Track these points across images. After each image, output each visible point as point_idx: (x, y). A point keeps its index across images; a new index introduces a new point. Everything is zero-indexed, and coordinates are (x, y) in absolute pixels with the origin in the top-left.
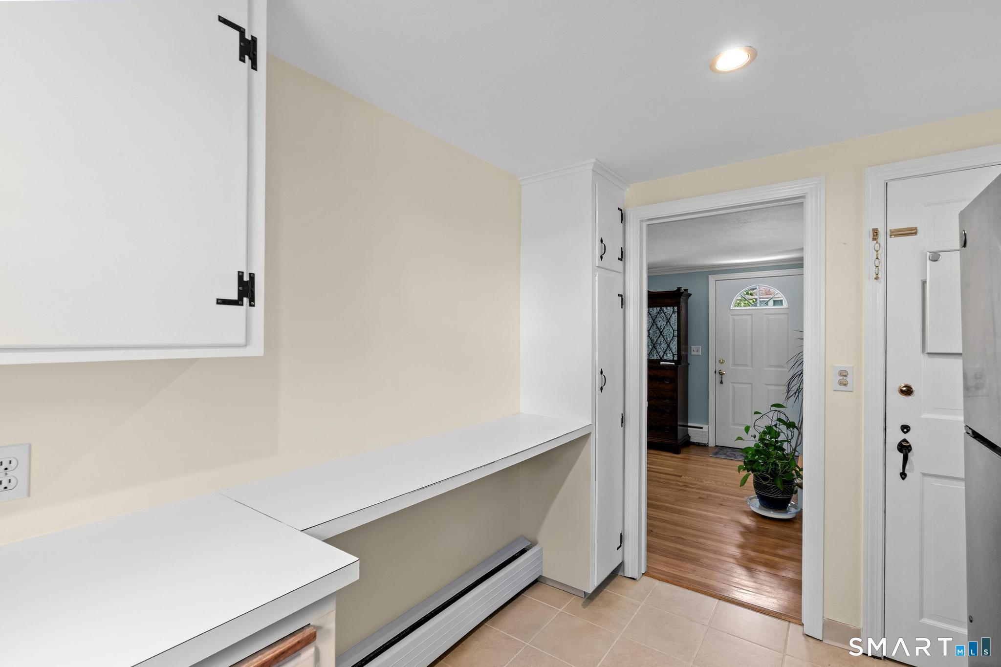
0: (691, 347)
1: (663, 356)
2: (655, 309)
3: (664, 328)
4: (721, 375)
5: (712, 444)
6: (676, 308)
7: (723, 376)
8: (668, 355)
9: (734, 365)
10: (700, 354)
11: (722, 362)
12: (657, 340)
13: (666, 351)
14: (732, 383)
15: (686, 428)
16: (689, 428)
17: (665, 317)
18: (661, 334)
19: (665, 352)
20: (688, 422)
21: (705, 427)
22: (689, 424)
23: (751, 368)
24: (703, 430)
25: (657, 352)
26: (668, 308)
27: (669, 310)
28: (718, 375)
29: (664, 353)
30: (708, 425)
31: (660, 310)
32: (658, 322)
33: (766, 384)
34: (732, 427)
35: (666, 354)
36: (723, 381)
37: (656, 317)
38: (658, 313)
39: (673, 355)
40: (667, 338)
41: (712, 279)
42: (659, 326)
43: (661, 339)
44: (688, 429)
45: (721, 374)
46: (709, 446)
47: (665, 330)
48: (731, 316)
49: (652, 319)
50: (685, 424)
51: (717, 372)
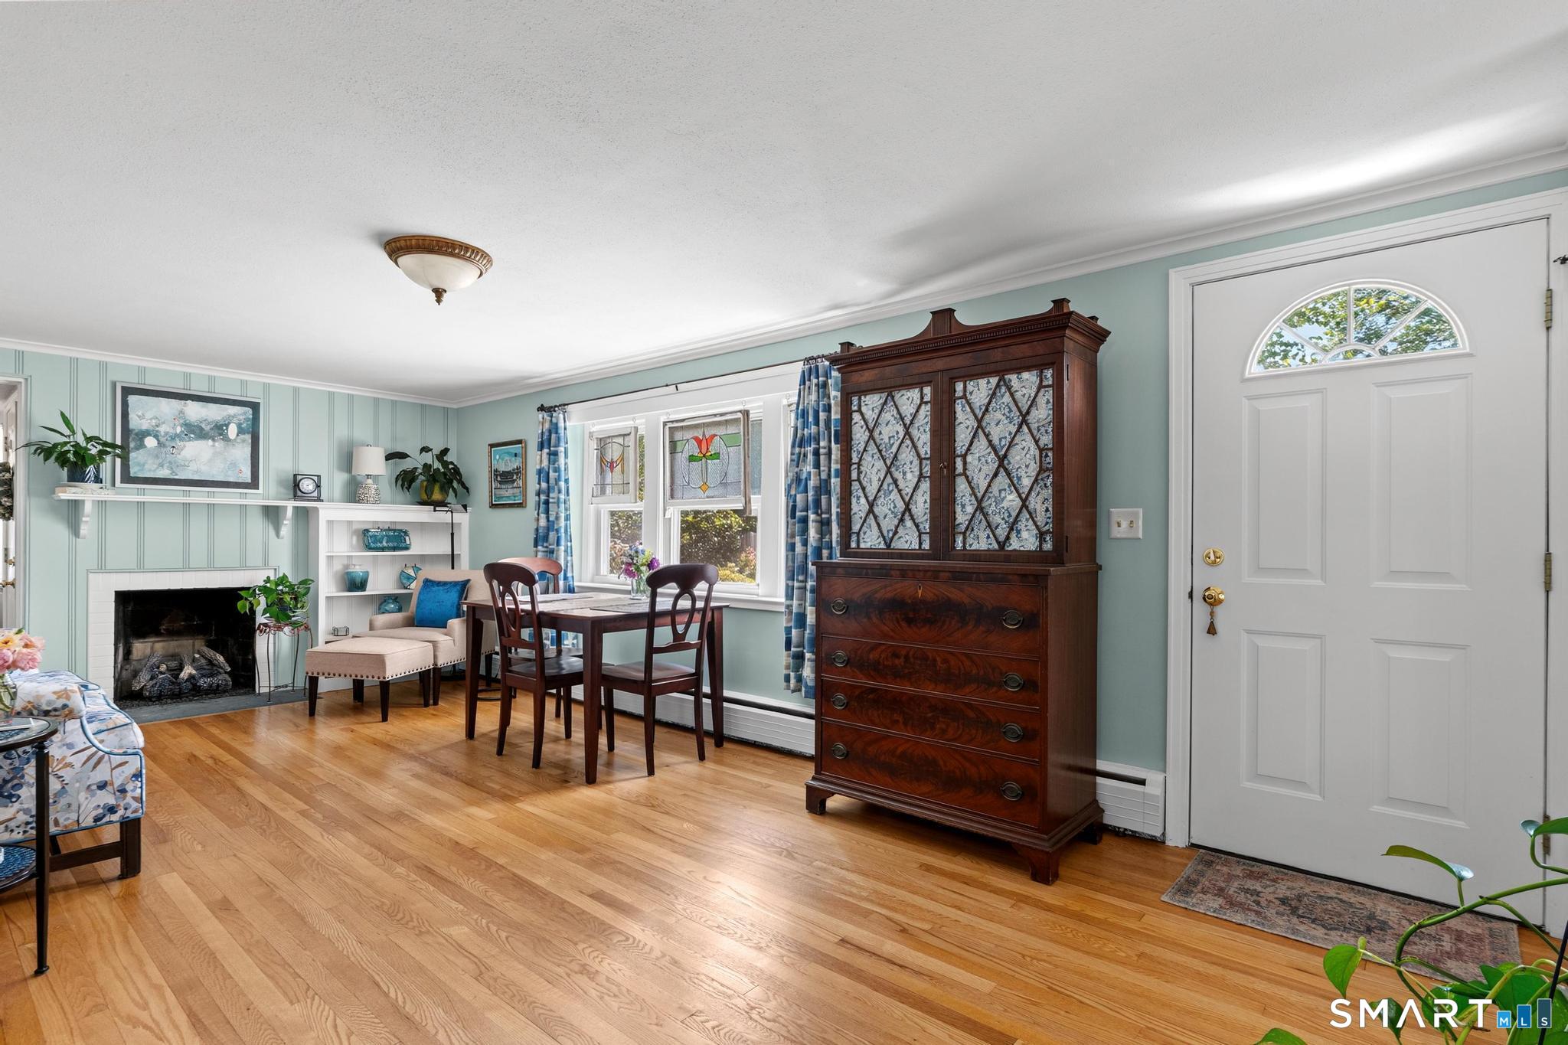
0: (1109, 513)
1: (1008, 538)
2: (982, 382)
3: (1011, 445)
4: (1211, 604)
5: (1176, 839)
6: (1049, 373)
7: (1218, 609)
8: (1025, 535)
9: (1260, 570)
10: (1141, 537)
11: (1214, 561)
12: (989, 486)
13: (1016, 521)
14: (1249, 632)
15: (1087, 778)
16: (1100, 780)
17: (1014, 408)
18: (1001, 465)
19: (1012, 527)
20: (1094, 756)
21: (1154, 777)
22: (1102, 765)
23: (1319, 582)
24: (1147, 789)
25: (989, 525)
26: (1025, 375)
27: (1025, 383)
28: (1201, 609)
29: (1011, 529)
30: (1165, 772)
31: (998, 386)
32: (993, 424)
33: (1378, 641)
34: (1248, 784)
35: (1019, 532)
36: (1219, 626)
37: (987, 410)
38: (994, 393)
39: (1041, 536)
40: (1019, 478)
41: (1179, 280)
42: (996, 441)
43: (1002, 480)
44: (1095, 784)
45: (1211, 601)
46: (1169, 843)
47: (1013, 451)
48: (1245, 401)
49: (976, 416)
50: (1089, 766)
51: (1198, 596)
